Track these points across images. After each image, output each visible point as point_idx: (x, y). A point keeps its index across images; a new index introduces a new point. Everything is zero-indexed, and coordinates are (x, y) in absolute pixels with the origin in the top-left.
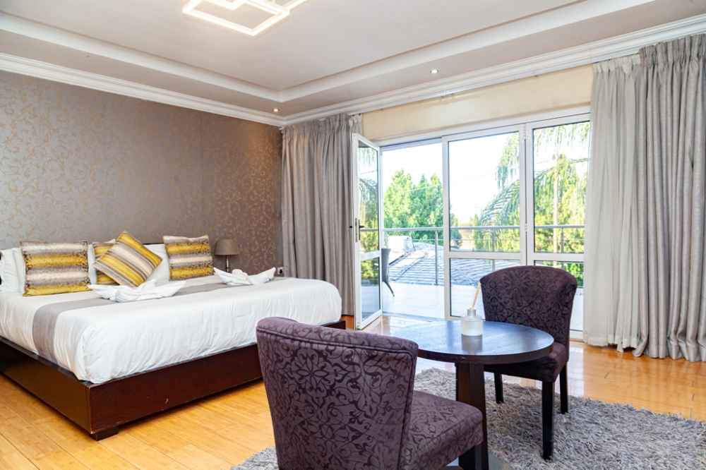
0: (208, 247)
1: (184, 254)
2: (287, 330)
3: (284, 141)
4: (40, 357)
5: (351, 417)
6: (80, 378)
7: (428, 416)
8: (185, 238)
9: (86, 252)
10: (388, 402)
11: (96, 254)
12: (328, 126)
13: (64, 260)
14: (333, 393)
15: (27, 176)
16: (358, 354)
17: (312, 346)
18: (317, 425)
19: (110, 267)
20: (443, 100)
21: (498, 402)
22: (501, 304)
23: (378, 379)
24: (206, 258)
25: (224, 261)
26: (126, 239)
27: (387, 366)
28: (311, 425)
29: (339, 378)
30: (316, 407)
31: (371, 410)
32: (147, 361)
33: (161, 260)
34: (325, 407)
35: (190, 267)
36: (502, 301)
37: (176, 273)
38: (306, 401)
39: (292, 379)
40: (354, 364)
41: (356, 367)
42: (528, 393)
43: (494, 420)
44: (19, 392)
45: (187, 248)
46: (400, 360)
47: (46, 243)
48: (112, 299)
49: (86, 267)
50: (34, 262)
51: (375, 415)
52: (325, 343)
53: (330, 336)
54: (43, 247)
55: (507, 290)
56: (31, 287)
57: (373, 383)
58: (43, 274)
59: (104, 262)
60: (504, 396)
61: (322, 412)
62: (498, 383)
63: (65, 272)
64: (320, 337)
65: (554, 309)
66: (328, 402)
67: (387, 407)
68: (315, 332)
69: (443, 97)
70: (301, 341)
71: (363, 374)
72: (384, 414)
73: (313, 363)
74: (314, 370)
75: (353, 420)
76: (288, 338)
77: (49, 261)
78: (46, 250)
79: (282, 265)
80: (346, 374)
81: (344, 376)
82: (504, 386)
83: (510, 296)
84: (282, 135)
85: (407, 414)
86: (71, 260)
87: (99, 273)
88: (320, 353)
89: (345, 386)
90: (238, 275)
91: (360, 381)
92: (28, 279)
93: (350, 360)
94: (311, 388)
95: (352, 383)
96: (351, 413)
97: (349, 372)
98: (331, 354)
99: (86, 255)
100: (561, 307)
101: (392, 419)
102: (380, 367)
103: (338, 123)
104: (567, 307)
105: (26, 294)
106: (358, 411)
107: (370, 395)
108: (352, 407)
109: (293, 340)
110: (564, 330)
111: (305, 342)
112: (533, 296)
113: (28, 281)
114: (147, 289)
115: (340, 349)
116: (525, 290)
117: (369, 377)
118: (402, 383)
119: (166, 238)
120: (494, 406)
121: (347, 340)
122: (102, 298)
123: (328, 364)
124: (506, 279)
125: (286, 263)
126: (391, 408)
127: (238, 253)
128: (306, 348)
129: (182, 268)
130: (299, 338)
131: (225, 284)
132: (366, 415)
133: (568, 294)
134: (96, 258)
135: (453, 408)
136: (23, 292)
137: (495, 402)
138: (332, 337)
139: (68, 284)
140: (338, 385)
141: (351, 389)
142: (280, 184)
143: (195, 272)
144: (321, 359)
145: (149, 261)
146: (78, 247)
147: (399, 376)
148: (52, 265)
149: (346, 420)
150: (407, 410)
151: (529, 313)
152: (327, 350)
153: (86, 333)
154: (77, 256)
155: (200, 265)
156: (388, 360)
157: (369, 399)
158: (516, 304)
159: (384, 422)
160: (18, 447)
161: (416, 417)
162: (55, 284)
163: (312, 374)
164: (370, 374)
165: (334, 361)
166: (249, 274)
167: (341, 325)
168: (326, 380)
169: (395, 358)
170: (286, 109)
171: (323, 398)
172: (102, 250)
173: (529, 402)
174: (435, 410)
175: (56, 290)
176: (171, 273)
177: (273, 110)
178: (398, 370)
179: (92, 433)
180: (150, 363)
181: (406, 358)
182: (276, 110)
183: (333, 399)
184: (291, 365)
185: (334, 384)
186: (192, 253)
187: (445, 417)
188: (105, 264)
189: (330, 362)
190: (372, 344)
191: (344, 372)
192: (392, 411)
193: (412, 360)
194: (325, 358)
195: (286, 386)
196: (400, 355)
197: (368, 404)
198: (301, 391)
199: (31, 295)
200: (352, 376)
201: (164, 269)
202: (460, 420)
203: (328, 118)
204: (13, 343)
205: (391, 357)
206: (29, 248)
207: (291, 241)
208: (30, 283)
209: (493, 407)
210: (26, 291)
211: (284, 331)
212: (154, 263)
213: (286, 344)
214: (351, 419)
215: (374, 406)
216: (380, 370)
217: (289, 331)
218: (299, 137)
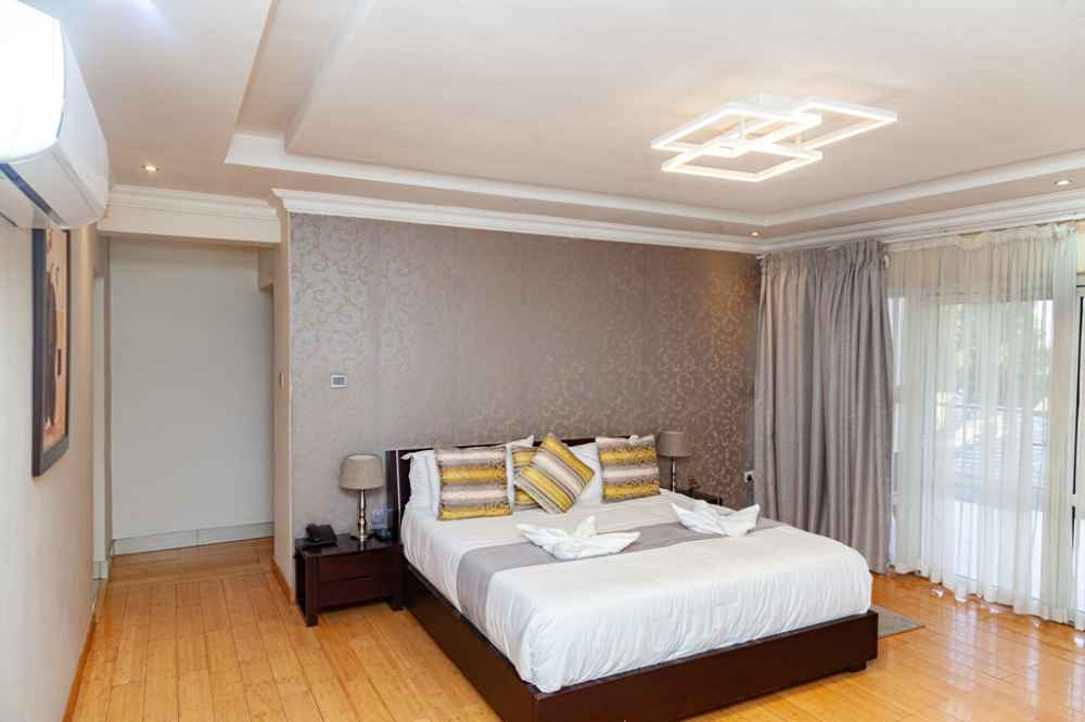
0: (652, 454)
1: (621, 464)
4: (462, 616)
6: (522, 677)
8: (622, 439)
9: (504, 461)
11: (515, 462)
12: (842, 260)
13: (482, 475)
19: (533, 485)
24: (651, 471)
26: (551, 444)
33: (593, 473)
35: (629, 484)
37: (611, 492)
45: (626, 455)
49: (504, 482)
50: (450, 476)
54: (458, 456)
56: (446, 508)
58: (461, 492)
59: (526, 477)
77: (466, 474)
78: (462, 460)
79: (752, 468)
84: (761, 267)
86: (489, 474)
87: (518, 490)
92: (443, 497)
99: (504, 466)
103: (860, 255)
105: (440, 517)
113: (442, 500)
119: (601, 440)
125: (758, 464)
127: (689, 454)
129: (619, 484)
136: (437, 514)
139: (485, 505)
142: (754, 343)
143: (635, 491)
145: (579, 476)
146: (496, 455)
148: (468, 479)
154: (496, 468)
155: (642, 481)
162: (471, 505)
172: (521, 457)
175: (473, 514)
176: (604, 492)
177: (750, 233)
182: (755, 234)
186: (633, 463)
188: (526, 481)
199: (445, 519)
201: (595, 487)
206: (449, 457)
207: (769, 432)
208: (444, 503)
210: (441, 514)
212: (583, 474)
218: (789, 273)
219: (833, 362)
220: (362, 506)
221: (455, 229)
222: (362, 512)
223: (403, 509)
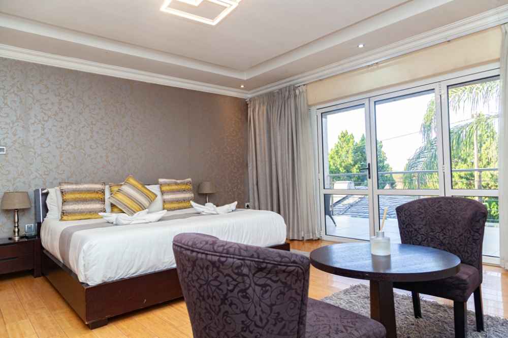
0: (190, 187)
1: (173, 192)
2: (188, 242)
3: (249, 109)
4: (63, 265)
5: (243, 326)
6: (81, 281)
7: (330, 328)
8: (174, 180)
9: (104, 190)
10: (278, 313)
11: (111, 191)
12: (280, 96)
13: (88, 196)
14: (226, 301)
15: (68, 138)
16: (247, 266)
17: (206, 257)
18: (215, 331)
19: (118, 200)
20: (370, 69)
21: (416, 317)
22: (416, 230)
23: (266, 291)
24: (189, 195)
25: (202, 197)
26: (132, 181)
27: (277, 279)
28: (211, 330)
29: (231, 288)
30: (213, 314)
31: (261, 320)
32: (130, 270)
33: (156, 196)
34: (221, 314)
35: (177, 201)
36: (416, 227)
37: (167, 206)
38: (206, 308)
39: (194, 287)
40: (244, 275)
41: (246, 278)
42: (445, 311)
43: (411, 333)
44: (51, 290)
45: (175, 187)
46: (290, 273)
47: (77, 183)
48: (114, 223)
49: (103, 201)
50: (68, 197)
51: (267, 323)
52: (218, 254)
53: (222, 248)
54: (74, 187)
55: (421, 218)
56: (65, 214)
57: (263, 294)
58: (75, 205)
59: (116, 197)
60: (422, 311)
61: (218, 320)
62: (416, 301)
63: (88, 204)
64: (213, 248)
65: (466, 234)
66: (223, 311)
67: (278, 319)
68: (210, 245)
69: (369, 66)
70: (198, 252)
71: (253, 285)
72: (275, 325)
73: (208, 273)
74: (210, 280)
75: (245, 329)
76: (188, 250)
77: (77, 196)
78: (76, 188)
79: (249, 202)
80: (237, 284)
81: (235, 286)
82: (422, 303)
83: (424, 223)
84: (247, 104)
85: (302, 326)
86: (93, 196)
87: (113, 205)
88: (213, 263)
89: (237, 296)
90: (210, 207)
91: (250, 291)
92: (63, 209)
93: (240, 271)
94: (209, 297)
95: (243, 293)
96: (243, 322)
97: (240, 283)
98: (223, 265)
99: (103, 192)
100: (472, 232)
101: (284, 330)
102: (270, 279)
103: (287, 92)
104: (477, 232)
105: (61, 220)
106: (248, 321)
107: (260, 306)
108: (243, 317)
109: (193, 251)
110: (476, 254)
111: (203, 253)
112: (445, 224)
113: (63, 210)
114: (141, 216)
115: (230, 260)
116: (437, 218)
117: (258, 289)
118: (294, 295)
119: (161, 180)
120: (413, 320)
121: (237, 252)
122: (108, 222)
123: (221, 274)
124: (420, 208)
125: (251, 200)
126: (282, 319)
128: (202, 259)
129: (172, 202)
130: (197, 250)
131: (199, 213)
132: (256, 326)
133: (478, 221)
134: (111, 194)
135: (357, 322)
136: (60, 218)
137: (414, 317)
138: (224, 249)
139: (90, 212)
140: (230, 295)
141: (242, 299)
142: (247, 141)
143: (181, 205)
144: (215, 270)
145: (147, 196)
146: (98, 187)
147: (290, 288)
148: (80, 198)
149: (239, 329)
150: (301, 321)
151: (441, 238)
152: (219, 260)
154: (97, 193)
155: (184, 200)
156: (277, 273)
157: (258, 309)
158: (429, 231)
159: (275, 333)
161: (319, 328)
162: (81, 212)
163: (208, 283)
164: (259, 285)
165: (226, 272)
166: (217, 206)
167: (286, 247)
168: (220, 289)
169: (284, 271)
170: (250, 85)
171: (219, 306)
172: (115, 189)
173: (445, 318)
174: (339, 323)
175: (82, 217)
176: (164, 206)
177: (240, 86)
178: (289, 283)
179: (86, 323)
180: (133, 271)
181: (295, 271)
182: (242, 86)
183: (226, 308)
184: (192, 274)
185: (226, 294)
186: (179, 191)
187: (347, 330)
188: (116, 199)
189: (221, 272)
190: (261, 257)
191: (235, 283)
192: (284, 322)
193: (303, 273)
194: (218, 268)
195: (191, 292)
196: (289, 268)
197: (258, 314)
198: (201, 298)
199: (65, 220)
200: (241, 286)
201: (158, 203)
202: (361, 334)
203: (281, 90)
204: (50, 253)
205: (281, 270)
206: (65, 187)
207: (255, 183)
208: (64, 212)
209: (411, 322)
210: (62, 217)
211: (187, 242)
212: (151, 198)
213: (187, 255)
214: (243, 328)
215: (264, 316)
216: (269, 282)
217: (190, 244)
220: (16, 220)
221: (76, 71)
222: (16, 224)
223: (43, 220)
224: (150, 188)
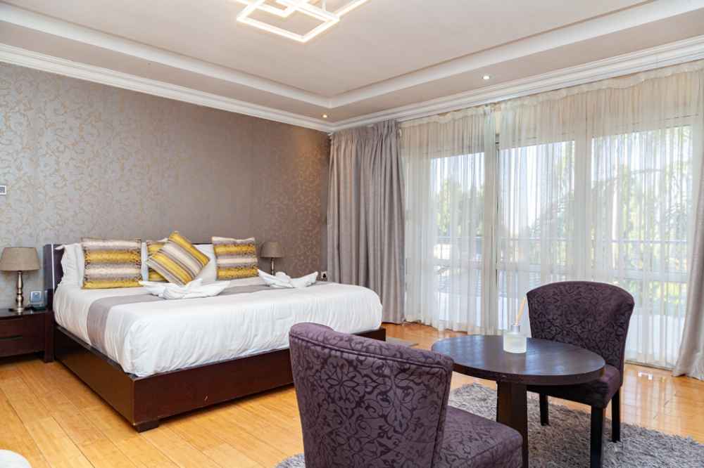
0: (253, 249)
1: (230, 254)
2: (318, 336)
3: (332, 147)
4: (92, 348)
5: (380, 431)
6: (126, 371)
7: (463, 435)
8: (232, 239)
9: (140, 249)
10: (419, 418)
11: (149, 252)
12: (376, 132)
13: (120, 257)
14: (362, 404)
15: (91, 176)
16: (389, 366)
17: (342, 355)
18: (346, 437)
19: (160, 265)
21: (543, 425)
22: (549, 321)
23: (408, 395)
24: (252, 260)
25: (269, 263)
26: (177, 238)
27: (420, 381)
28: (339, 435)
29: (369, 390)
30: (344, 418)
31: (401, 425)
32: (189, 358)
33: (209, 260)
34: (354, 418)
35: (236, 268)
36: (550, 317)
37: (222, 273)
38: (335, 411)
39: (322, 387)
40: (385, 376)
41: (387, 379)
42: (576, 417)
43: (538, 443)
45: (233, 249)
46: (434, 374)
47: (104, 240)
48: (161, 295)
49: (139, 264)
50: (93, 257)
51: (405, 430)
52: (356, 352)
53: (361, 345)
54: (101, 244)
55: (556, 306)
56: (89, 280)
57: (405, 397)
58: (101, 269)
59: (156, 260)
60: (550, 418)
61: (350, 424)
62: (544, 405)
63: (119, 268)
64: (351, 345)
65: (608, 329)
66: (357, 414)
67: (419, 424)
68: (346, 341)
70: (331, 349)
71: (394, 387)
72: (415, 431)
73: (342, 373)
74: (344, 380)
75: (382, 434)
76: (319, 345)
77: (106, 256)
78: (104, 246)
79: (326, 270)
80: (376, 386)
81: (374, 388)
82: (549, 407)
83: (559, 313)
84: (330, 140)
85: (440, 433)
86: (126, 257)
87: (151, 270)
88: (350, 362)
89: (375, 399)
90: (281, 278)
91: (391, 394)
92: (87, 273)
93: (381, 371)
94: (341, 398)
95: (383, 395)
96: (380, 427)
97: (380, 384)
98: (361, 364)
99: (139, 252)
100: (616, 328)
101: (423, 438)
102: (413, 381)
103: (386, 129)
104: (621, 327)
105: (84, 287)
106: (387, 426)
107: (401, 410)
108: (381, 422)
109: (324, 347)
110: (618, 352)
111: (336, 350)
112: (584, 314)
113: (86, 275)
114: (194, 287)
115: (371, 359)
116: (576, 307)
117: (399, 391)
118: (436, 399)
119: (215, 239)
120: (538, 428)
121: (378, 351)
122: (152, 294)
123: (357, 374)
124: (555, 294)
125: (329, 268)
126: (422, 425)
127: (283, 256)
128: (336, 357)
129: (229, 268)
130: (329, 346)
131: (269, 286)
132: (395, 431)
133: (623, 315)
134: (149, 255)
135: (491, 429)
136: (82, 285)
137: (540, 424)
138: (363, 347)
139: (122, 279)
140: (367, 396)
141: (381, 402)
142: (327, 189)
143: (241, 273)
144: (351, 369)
145: (197, 261)
146: (133, 245)
147: (432, 391)
148: (108, 260)
149: (375, 434)
150: (440, 428)
151: (579, 331)
152: (357, 359)
153: (133, 328)
154: (132, 253)
155: (245, 266)
156: (420, 375)
157: (399, 413)
158: (565, 322)
159: (415, 439)
160: (68, 432)
161: (450, 435)
162: (110, 279)
163: (341, 383)
164: (402, 388)
165: (365, 372)
166: (292, 277)
168: (356, 391)
169: (428, 373)
170: (335, 116)
171: (352, 409)
172: (154, 248)
173: (577, 426)
174: (472, 430)
175: (112, 285)
176: (218, 273)
177: (322, 116)
178: (431, 386)
179: (134, 424)
180: (192, 360)
181: (440, 372)
182: (325, 116)
183: (362, 411)
184: (320, 372)
185: (364, 396)
186: (238, 254)
187: (481, 438)
188: (156, 262)
189: (358, 371)
190: (405, 356)
191: (374, 384)
192: (423, 428)
193: (446, 375)
194: (355, 368)
195: (315, 393)
196: (433, 369)
197: (398, 419)
198: (330, 400)
199: (88, 288)
200: (382, 388)
201: (211, 270)
202: (497, 443)
203: (377, 125)
204: (70, 333)
205: (424, 372)
206: (90, 244)
207: (336, 246)
208: (88, 277)
209: (537, 429)
210: (84, 284)
211: (315, 337)
212: (202, 262)
213: (316, 351)
214: (379, 433)
215: (404, 421)
216: (411, 384)
217: (320, 338)
218: (346, 143)
219: (371, 195)
220: (20, 286)
222: (19, 291)
223: (56, 287)
224: (200, 247)
